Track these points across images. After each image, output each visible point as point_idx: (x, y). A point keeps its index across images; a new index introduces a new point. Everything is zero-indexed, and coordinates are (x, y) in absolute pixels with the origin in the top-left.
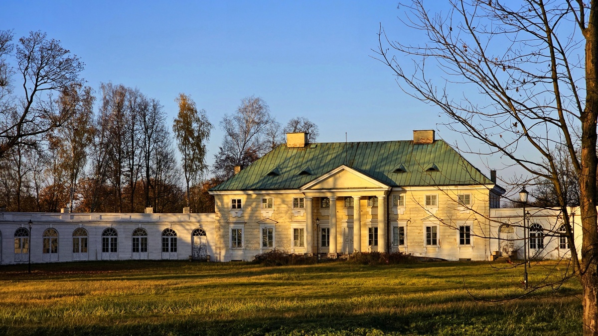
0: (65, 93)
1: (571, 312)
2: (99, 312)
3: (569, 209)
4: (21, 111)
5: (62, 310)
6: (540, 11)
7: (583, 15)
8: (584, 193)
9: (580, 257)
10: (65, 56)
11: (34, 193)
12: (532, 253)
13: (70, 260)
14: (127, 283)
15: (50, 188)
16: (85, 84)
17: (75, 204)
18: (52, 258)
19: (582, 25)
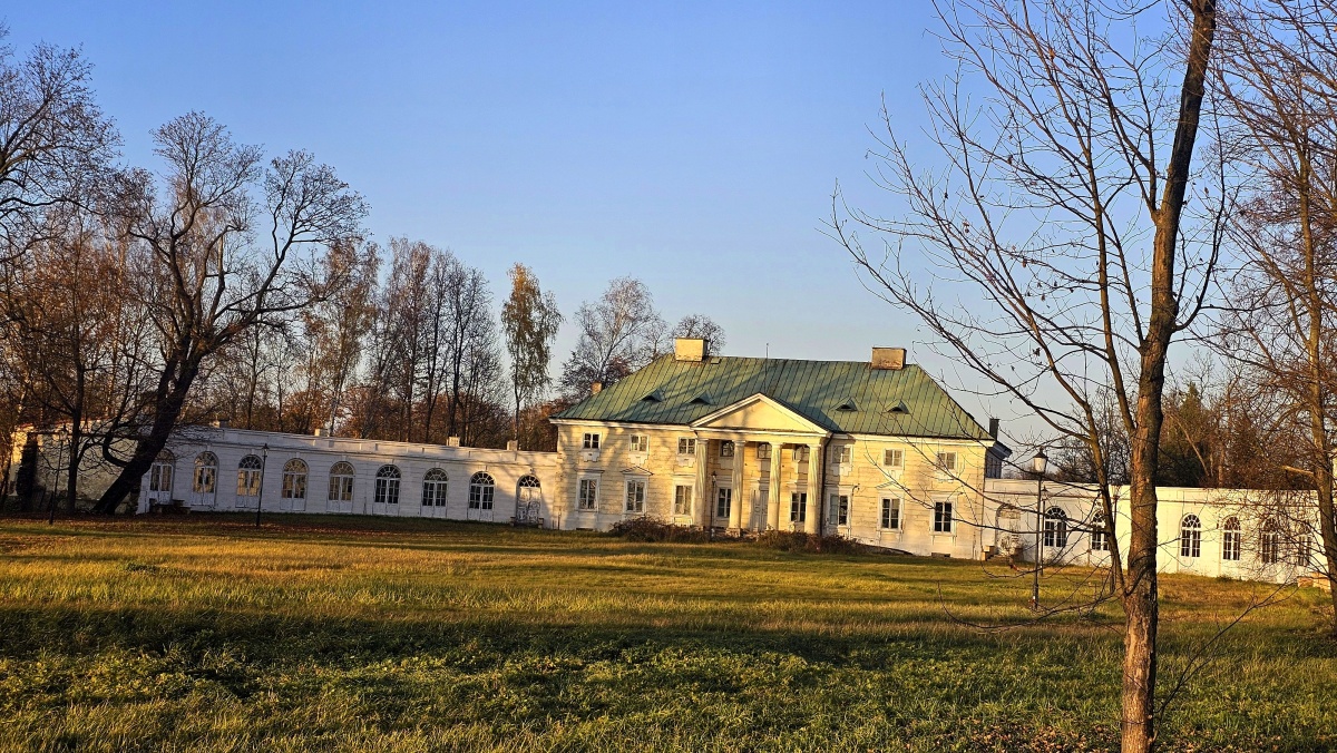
0: (336, 249)
1: (1104, 654)
2: (364, 598)
3: (1112, 490)
4: (264, 273)
5: (304, 591)
6: (1087, 179)
7: (1154, 188)
8: (1138, 467)
9: (1125, 566)
10: (341, 193)
11: (275, 402)
12: (1047, 553)
13: (323, 511)
14: (410, 554)
15: (300, 396)
16: (369, 238)
17: (338, 422)
18: (296, 506)
19: (1152, 203)
